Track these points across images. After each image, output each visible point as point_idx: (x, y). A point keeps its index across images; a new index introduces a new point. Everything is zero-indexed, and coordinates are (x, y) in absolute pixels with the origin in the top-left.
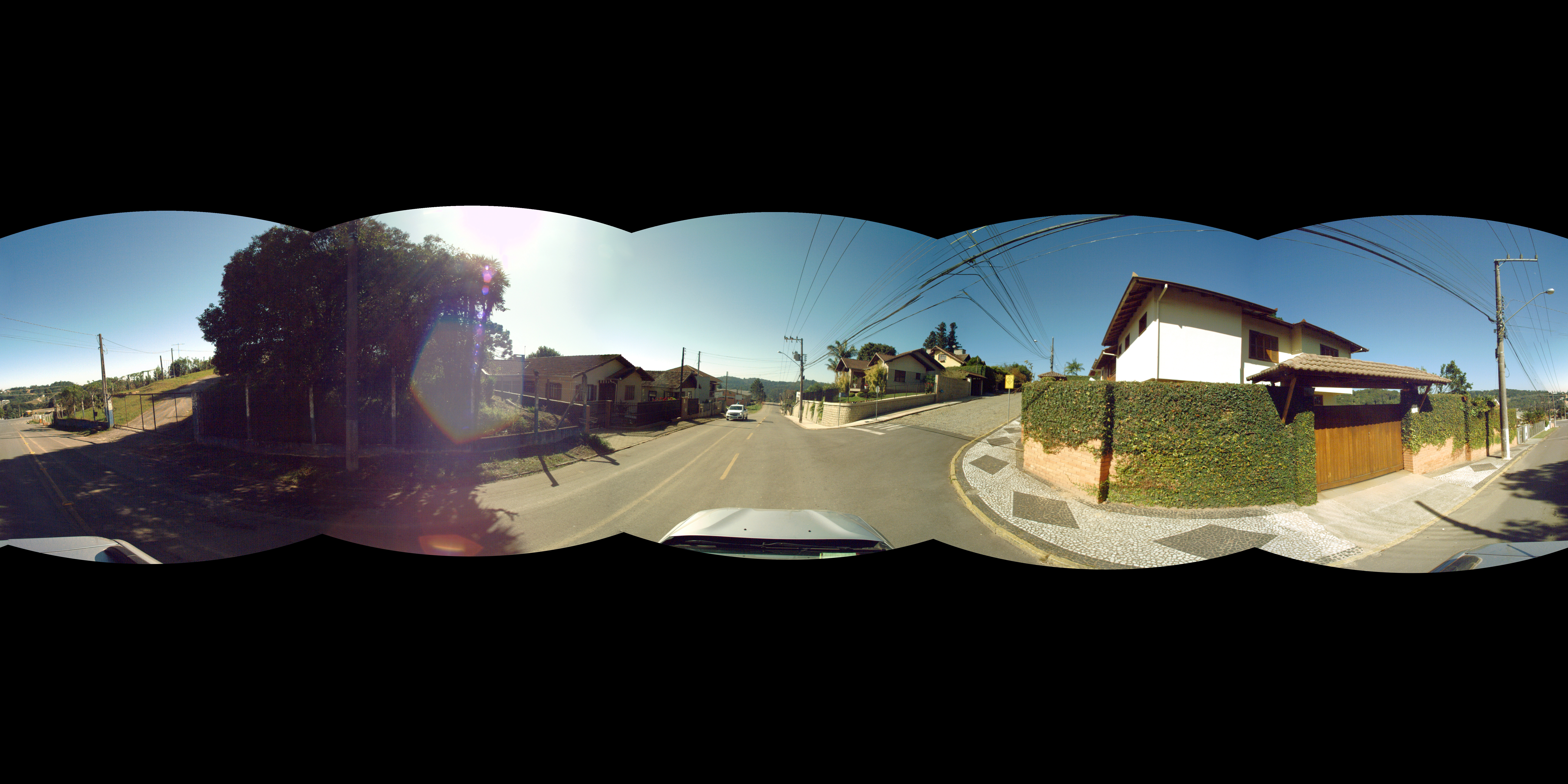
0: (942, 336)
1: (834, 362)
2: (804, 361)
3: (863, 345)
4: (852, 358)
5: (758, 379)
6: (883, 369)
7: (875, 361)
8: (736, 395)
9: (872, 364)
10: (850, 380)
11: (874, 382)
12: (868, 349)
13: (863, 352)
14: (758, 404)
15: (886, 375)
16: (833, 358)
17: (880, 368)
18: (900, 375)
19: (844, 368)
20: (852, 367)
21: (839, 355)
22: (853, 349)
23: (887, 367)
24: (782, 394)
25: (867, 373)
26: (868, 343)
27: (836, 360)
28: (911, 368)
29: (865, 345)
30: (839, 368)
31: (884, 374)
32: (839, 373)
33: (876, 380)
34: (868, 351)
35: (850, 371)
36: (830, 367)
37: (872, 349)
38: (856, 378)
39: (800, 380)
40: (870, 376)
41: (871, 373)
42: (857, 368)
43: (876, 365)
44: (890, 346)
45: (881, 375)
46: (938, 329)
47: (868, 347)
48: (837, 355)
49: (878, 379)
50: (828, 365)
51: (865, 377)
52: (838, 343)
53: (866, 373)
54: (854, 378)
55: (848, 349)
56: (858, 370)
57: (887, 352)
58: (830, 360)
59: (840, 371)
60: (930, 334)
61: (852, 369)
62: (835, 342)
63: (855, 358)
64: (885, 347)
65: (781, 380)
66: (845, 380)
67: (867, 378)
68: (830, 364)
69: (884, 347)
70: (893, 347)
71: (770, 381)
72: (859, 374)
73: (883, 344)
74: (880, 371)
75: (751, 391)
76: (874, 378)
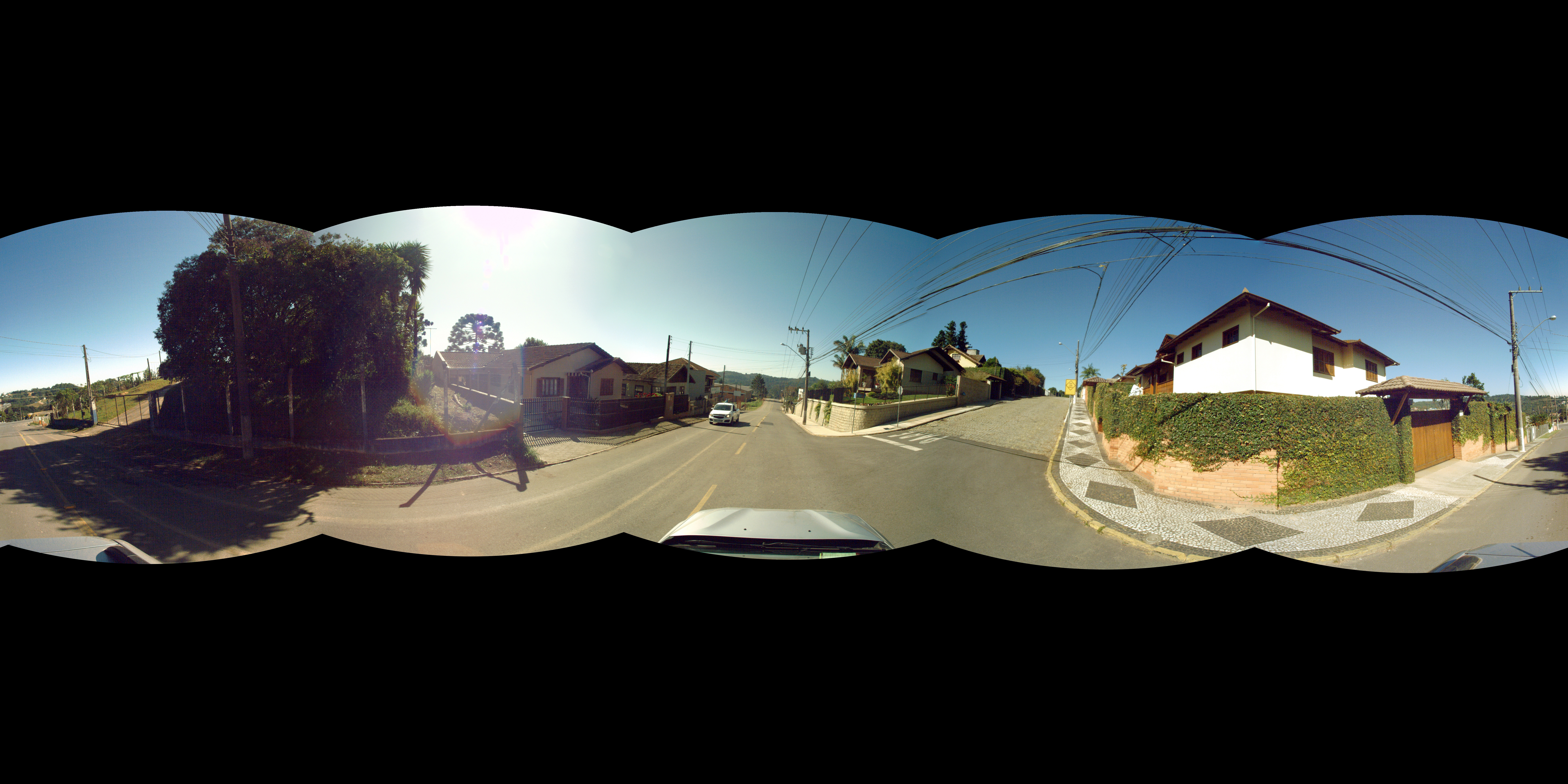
0: (952, 335)
1: (841, 358)
4: (860, 355)
5: (760, 374)
6: (898, 368)
7: (889, 358)
9: (884, 362)
10: (859, 378)
11: (888, 382)
12: (876, 346)
13: (871, 349)
14: (758, 400)
16: (840, 354)
17: (894, 366)
18: (916, 375)
19: (852, 365)
20: (862, 364)
21: (846, 351)
22: (861, 346)
23: (902, 365)
24: (784, 391)
25: (879, 371)
26: (877, 340)
27: (843, 356)
29: (873, 341)
30: (848, 365)
31: (899, 373)
32: (846, 370)
33: (890, 379)
35: (859, 368)
36: (836, 363)
37: (881, 346)
38: (866, 376)
39: (805, 376)
40: (883, 375)
41: (883, 372)
43: (889, 363)
44: (899, 343)
45: (895, 373)
46: (947, 328)
48: (844, 351)
49: (892, 377)
50: (834, 361)
51: (877, 375)
52: (845, 338)
54: (863, 376)
55: (856, 345)
56: (868, 367)
57: (897, 349)
58: (836, 356)
60: (939, 333)
61: (862, 367)
62: (842, 337)
63: (863, 354)
65: (784, 376)
66: (853, 378)
69: (897, 345)
70: (903, 345)
71: (771, 377)
72: (869, 372)
73: (892, 341)
74: (895, 370)
75: (752, 387)
76: (887, 378)
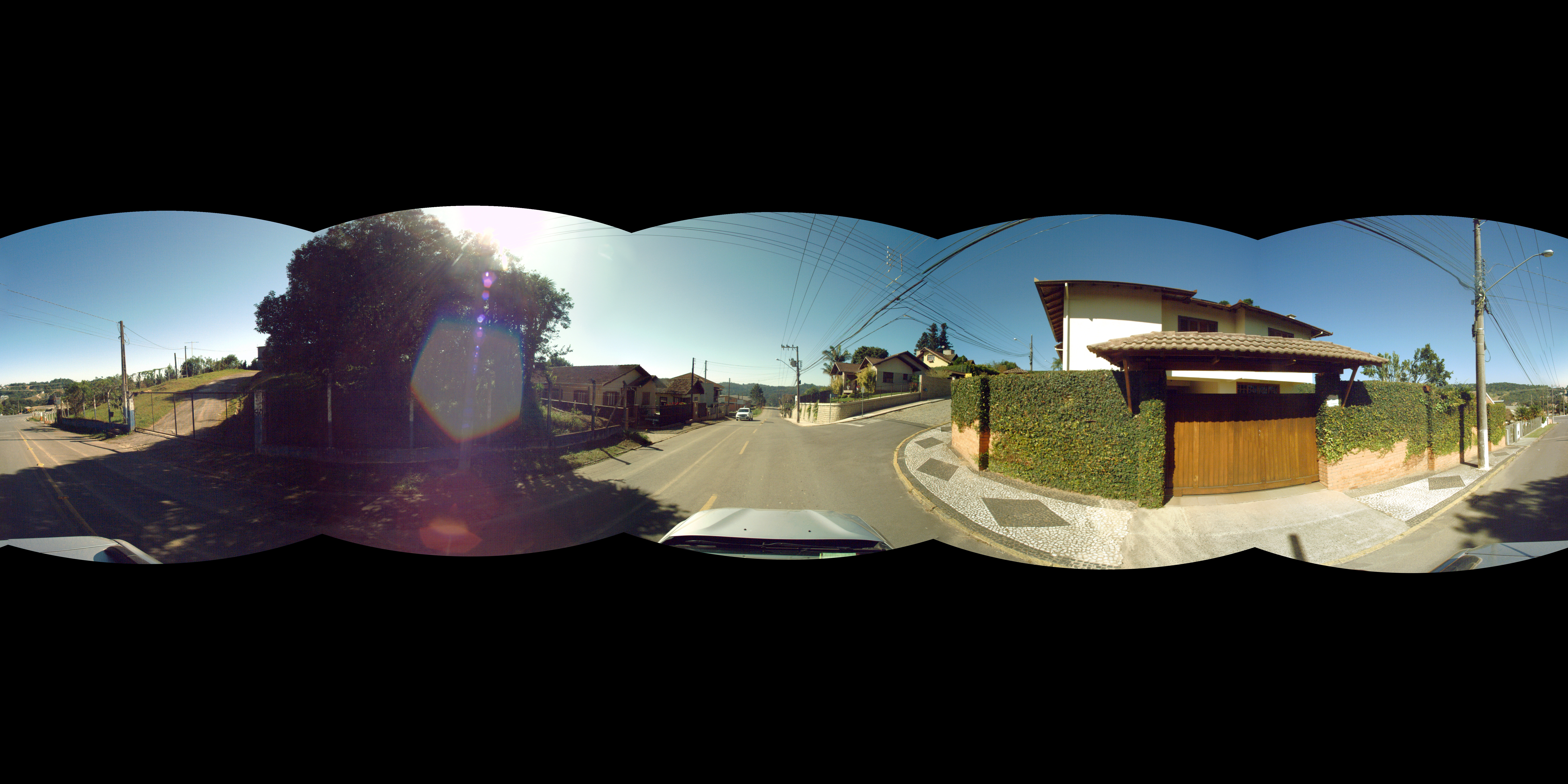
0: (933, 336)
1: (829, 366)
2: (800, 367)
3: (857, 349)
4: (845, 362)
5: (757, 384)
6: (873, 371)
7: (865, 365)
8: (738, 400)
9: (862, 368)
10: (843, 382)
11: (865, 384)
12: (861, 353)
13: (856, 356)
14: (758, 409)
15: (875, 377)
16: (828, 362)
17: (869, 371)
18: (888, 377)
19: (838, 372)
20: (845, 371)
21: (834, 359)
22: (846, 354)
23: (876, 370)
24: (782, 399)
25: (859, 375)
26: (861, 347)
27: (831, 364)
28: (899, 369)
29: (859, 348)
30: (834, 371)
31: (873, 376)
32: (834, 376)
33: (866, 382)
34: (861, 354)
35: (843, 374)
36: (825, 371)
37: (865, 352)
38: (849, 380)
39: (796, 384)
40: (861, 378)
41: (862, 376)
42: (850, 371)
43: (866, 368)
44: (882, 349)
45: (870, 377)
46: (929, 330)
47: (861, 351)
48: (832, 359)
49: (868, 380)
50: (823, 369)
51: (857, 379)
52: (832, 348)
53: (857, 376)
54: (847, 380)
55: (842, 353)
56: (850, 373)
57: (879, 354)
58: (825, 364)
59: (835, 374)
60: (922, 335)
61: (845, 373)
62: (829, 347)
63: (849, 361)
64: (878, 350)
65: (780, 385)
66: (839, 383)
67: (858, 380)
68: (826, 369)
69: (876, 350)
70: (886, 349)
71: (769, 386)
72: (851, 377)
73: (875, 347)
74: (870, 374)
75: (751, 396)
76: (864, 380)
